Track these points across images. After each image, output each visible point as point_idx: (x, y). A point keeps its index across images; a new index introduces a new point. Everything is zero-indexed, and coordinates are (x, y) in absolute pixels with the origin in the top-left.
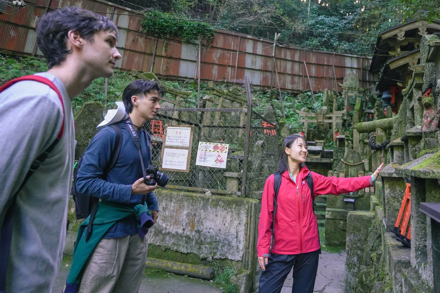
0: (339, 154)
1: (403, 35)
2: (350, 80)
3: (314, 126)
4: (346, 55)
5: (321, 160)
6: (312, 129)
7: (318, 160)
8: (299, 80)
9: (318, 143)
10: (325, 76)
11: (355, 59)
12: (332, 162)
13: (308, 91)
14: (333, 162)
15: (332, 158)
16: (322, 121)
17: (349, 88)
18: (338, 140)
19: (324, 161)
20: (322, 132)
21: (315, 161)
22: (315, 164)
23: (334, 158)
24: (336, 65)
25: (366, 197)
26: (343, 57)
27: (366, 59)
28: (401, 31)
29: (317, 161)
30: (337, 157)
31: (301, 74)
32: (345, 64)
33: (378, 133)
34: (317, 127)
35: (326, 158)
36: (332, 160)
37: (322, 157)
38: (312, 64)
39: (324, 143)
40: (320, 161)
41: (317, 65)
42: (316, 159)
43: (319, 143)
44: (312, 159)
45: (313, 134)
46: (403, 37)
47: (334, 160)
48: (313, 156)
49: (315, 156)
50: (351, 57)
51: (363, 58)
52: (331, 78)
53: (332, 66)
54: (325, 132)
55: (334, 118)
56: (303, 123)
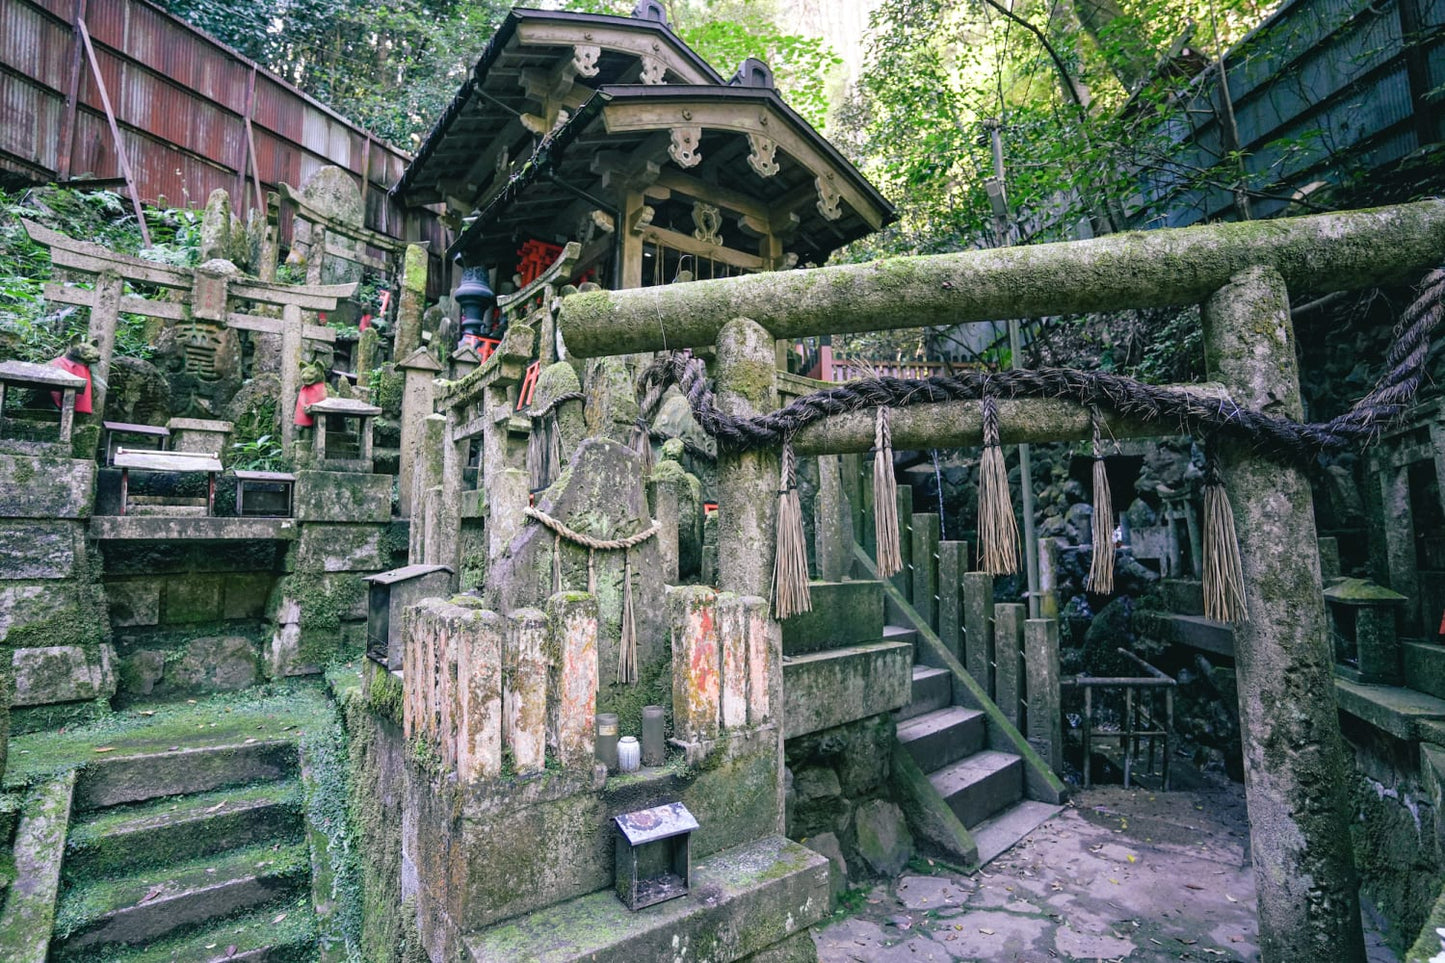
0: (330, 492)
1: (594, 60)
2: (328, 197)
3: (152, 347)
4: (307, 97)
5: (218, 528)
6: (139, 361)
7: (197, 529)
8: (42, 111)
9: (185, 435)
10: (201, 148)
11: (344, 131)
12: (285, 535)
13: (102, 184)
14: (291, 537)
15: (287, 512)
16: (218, 317)
17: (331, 220)
18: (322, 420)
19: (237, 529)
20: (196, 386)
21: (175, 535)
22: (163, 553)
23: (301, 513)
24: (261, 122)
25: (735, 761)
26: (294, 104)
27: (382, 147)
28: (588, 39)
29: (191, 533)
30: (319, 506)
31: (54, 83)
32: (299, 133)
33: (748, 350)
34: (172, 359)
35: (246, 513)
36: (285, 525)
37: (223, 509)
38: (133, 62)
39: (227, 434)
40: (212, 535)
41: (163, 80)
42: (184, 523)
43: (196, 437)
44: (155, 525)
45: (143, 389)
46: (594, 66)
47: (300, 524)
48: (156, 508)
49: (169, 508)
50: (330, 118)
51: (373, 142)
52: (235, 172)
53: (240, 117)
54: (216, 389)
55: (292, 313)
56: (85, 311)
